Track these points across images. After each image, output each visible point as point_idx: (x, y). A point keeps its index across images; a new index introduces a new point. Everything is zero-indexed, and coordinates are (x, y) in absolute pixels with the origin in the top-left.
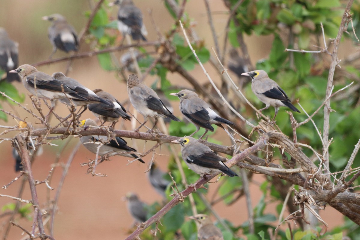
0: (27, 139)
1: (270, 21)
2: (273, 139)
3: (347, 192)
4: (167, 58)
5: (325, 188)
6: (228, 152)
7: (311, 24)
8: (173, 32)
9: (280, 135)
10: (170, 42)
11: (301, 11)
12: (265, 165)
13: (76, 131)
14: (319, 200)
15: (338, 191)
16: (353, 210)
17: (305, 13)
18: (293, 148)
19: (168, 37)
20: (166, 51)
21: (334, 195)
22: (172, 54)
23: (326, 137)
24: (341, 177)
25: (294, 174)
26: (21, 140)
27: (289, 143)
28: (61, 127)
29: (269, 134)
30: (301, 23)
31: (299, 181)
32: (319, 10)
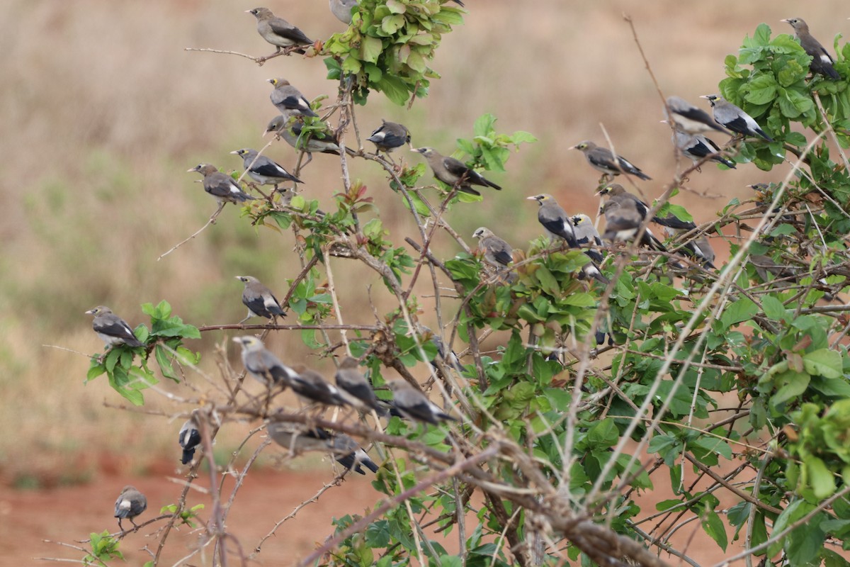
0: (210, 414)
1: (509, 316)
2: (506, 450)
3: (589, 523)
4: (384, 348)
5: (564, 515)
6: (449, 461)
7: (557, 325)
8: (396, 316)
9: (513, 446)
10: (389, 328)
11: (547, 308)
12: (492, 481)
13: (269, 413)
14: (556, 528)
15: (580, 520)
16: (595, 546)
17: (552, 310)
18: (528, 464)
19: (388, 323)
20: (384, 340)
21: (573, 524)
22: (389, 344)
23: (568, 454)
24: (586, 502)
25: (527, 496)
26: (203, 415)
27: (523, 456)
28: (250, 407)
29: (501, 443)
30: (544, 323)
31: (532, 505)
32: (568, 307)
